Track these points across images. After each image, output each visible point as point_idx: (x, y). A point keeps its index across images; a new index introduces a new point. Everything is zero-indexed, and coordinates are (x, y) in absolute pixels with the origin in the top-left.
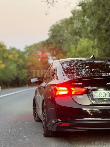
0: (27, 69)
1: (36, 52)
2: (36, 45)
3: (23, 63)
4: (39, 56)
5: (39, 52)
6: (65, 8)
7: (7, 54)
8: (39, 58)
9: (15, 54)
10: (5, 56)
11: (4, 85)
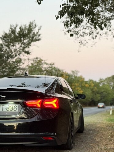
0: (101, 94)
1: (110, 83)
2: (109, 78)
3: (97, 90)
4: (111, 85)
5: (111, 83)
6: (92, 46)
7: (84, 84)
8: (111, 87)
9: (91, 84)
10: (83, 85)
11: (84, 104)
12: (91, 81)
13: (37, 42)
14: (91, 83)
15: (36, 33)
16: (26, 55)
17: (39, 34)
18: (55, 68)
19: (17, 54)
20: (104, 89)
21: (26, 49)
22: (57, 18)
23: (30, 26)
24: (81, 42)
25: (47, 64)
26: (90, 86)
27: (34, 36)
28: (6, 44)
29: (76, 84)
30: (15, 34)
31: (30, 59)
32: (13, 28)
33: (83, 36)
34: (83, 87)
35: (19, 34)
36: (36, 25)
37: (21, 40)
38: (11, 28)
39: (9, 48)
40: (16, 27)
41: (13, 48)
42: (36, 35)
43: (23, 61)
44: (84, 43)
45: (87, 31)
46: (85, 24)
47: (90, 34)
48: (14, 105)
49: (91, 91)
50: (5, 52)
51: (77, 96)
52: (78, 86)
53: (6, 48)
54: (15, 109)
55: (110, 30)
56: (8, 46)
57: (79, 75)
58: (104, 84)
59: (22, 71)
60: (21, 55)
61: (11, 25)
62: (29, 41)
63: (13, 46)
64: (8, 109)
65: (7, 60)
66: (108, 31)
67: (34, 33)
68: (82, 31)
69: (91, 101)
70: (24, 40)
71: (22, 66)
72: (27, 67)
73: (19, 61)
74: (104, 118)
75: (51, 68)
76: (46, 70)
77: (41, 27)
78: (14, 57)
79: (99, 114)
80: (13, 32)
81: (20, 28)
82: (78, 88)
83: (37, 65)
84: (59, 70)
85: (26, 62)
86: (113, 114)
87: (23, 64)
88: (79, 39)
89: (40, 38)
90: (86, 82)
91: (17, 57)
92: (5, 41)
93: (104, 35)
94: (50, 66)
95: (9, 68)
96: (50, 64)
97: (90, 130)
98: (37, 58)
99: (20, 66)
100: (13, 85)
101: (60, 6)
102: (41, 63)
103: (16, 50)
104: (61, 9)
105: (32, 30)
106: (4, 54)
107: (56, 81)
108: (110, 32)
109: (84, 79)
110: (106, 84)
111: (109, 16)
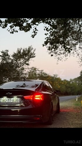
4: (77, 83)
12: (65, 80)
13: (33, 58)
14: (65, 81)
15: (32, 53)
16: (27, 65)
17: (34, 53)
18: (44, 73)
19: (22, 65)
20: (73, 85)
21: (27, 62)
22: (43, 46)
23: (29, 49)
24: (59, 58)
25: (39, 71)
26: (64, 83)
27: (31, 55)
28: (15, 59)
29: (56, 82)
30: (20, 54)
31: (29, 68)
32: (19, 50)
33: (60, 55)
34: (60, 84)
35: (23, 53)
36: (32, 48)
37: (24, 57)
38: (18, 50)
39: (17, 62)
40: (21, 49)
41: (19, 62)
42: (32, 54)
43: (25, 69)
44: (60, 59)
45: (62, 52)
46: (61, 48)
47: (64, 54)
48: (17, 99)
49: (65, 87)
50: (15, 64)
51: (55, 91)
52: (57, 84)
53: (15, 61)
54: (18, 101)
55: (76, 51)
56: (16, 61)
57: (58, 77)
58: (73, 82)
59: (24, 75)
60: (24, 66)
61: (18, 49)
62: (28, 58)
63: (19, 60)
64: (13, 101)
65: (16, 69)
66: (75, 52)
67: (31, 53)
68: (59, 52)
69: (65, 92)
70: (25, 57)
71: (24, 72)
72: (28, 73)
73: (23, 69)
74: (73, 103)
75: (41, 73)
76: (38, 74)
77: (35, 49)
78: (20, 67)
79: (70, 100)
80: (19, 52)
81: (23, 50)
82: (58, 85)
83: (33, 72)
84: (46, 74)
85: (27, 70)
86: (78, 101)
87: (25, 71)
88: (57, 57)
89: (35, 55)
90: (62, 81)
91: (21, 67)
92: (15, 58)
93: (72, 54)
94: (41, 72)
95: (17, 74)
96: (41, 71)
97: (64, 112)
98: (33, 67)
99: (23, 72)
100: (18, 85)
101: (45, 39)
102: (36, 70)
103: (21, 62)
104: (46, 40)
105: (30, 51)
106: (14, 65)
107: (43, 83)
108: (76, 52)
109: (61, 79)
110: (74, 82)
111: (75, 43)
